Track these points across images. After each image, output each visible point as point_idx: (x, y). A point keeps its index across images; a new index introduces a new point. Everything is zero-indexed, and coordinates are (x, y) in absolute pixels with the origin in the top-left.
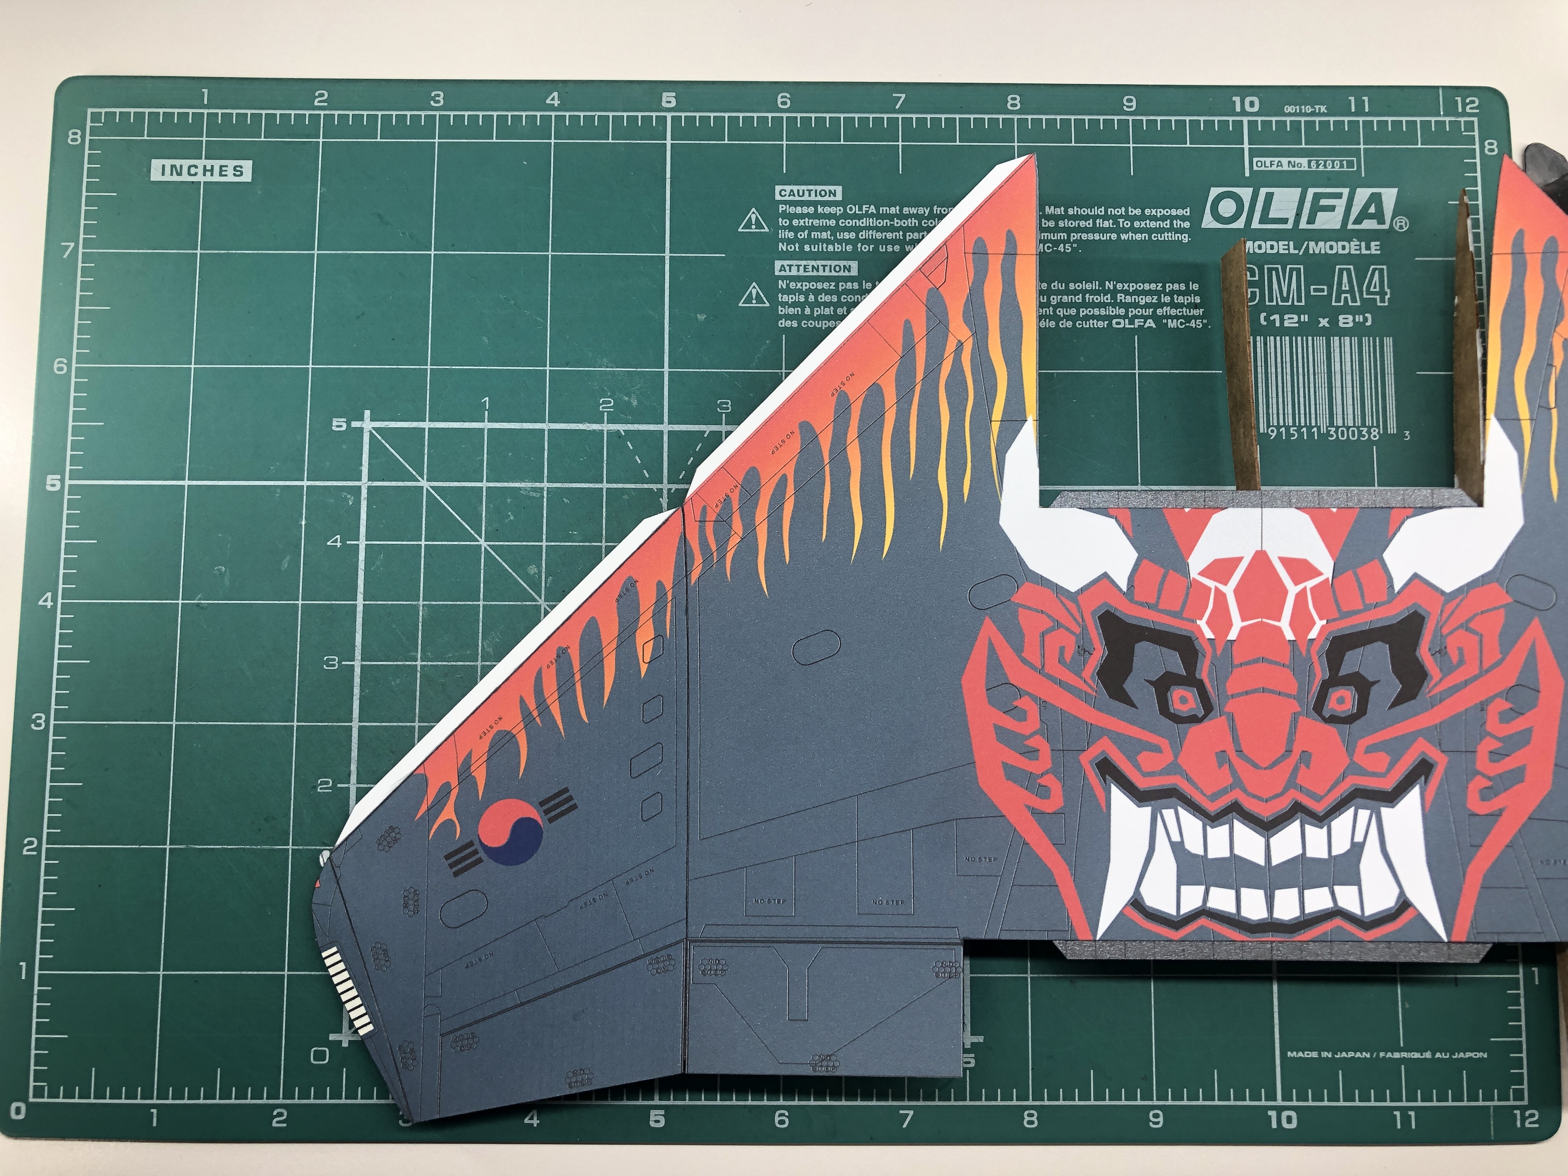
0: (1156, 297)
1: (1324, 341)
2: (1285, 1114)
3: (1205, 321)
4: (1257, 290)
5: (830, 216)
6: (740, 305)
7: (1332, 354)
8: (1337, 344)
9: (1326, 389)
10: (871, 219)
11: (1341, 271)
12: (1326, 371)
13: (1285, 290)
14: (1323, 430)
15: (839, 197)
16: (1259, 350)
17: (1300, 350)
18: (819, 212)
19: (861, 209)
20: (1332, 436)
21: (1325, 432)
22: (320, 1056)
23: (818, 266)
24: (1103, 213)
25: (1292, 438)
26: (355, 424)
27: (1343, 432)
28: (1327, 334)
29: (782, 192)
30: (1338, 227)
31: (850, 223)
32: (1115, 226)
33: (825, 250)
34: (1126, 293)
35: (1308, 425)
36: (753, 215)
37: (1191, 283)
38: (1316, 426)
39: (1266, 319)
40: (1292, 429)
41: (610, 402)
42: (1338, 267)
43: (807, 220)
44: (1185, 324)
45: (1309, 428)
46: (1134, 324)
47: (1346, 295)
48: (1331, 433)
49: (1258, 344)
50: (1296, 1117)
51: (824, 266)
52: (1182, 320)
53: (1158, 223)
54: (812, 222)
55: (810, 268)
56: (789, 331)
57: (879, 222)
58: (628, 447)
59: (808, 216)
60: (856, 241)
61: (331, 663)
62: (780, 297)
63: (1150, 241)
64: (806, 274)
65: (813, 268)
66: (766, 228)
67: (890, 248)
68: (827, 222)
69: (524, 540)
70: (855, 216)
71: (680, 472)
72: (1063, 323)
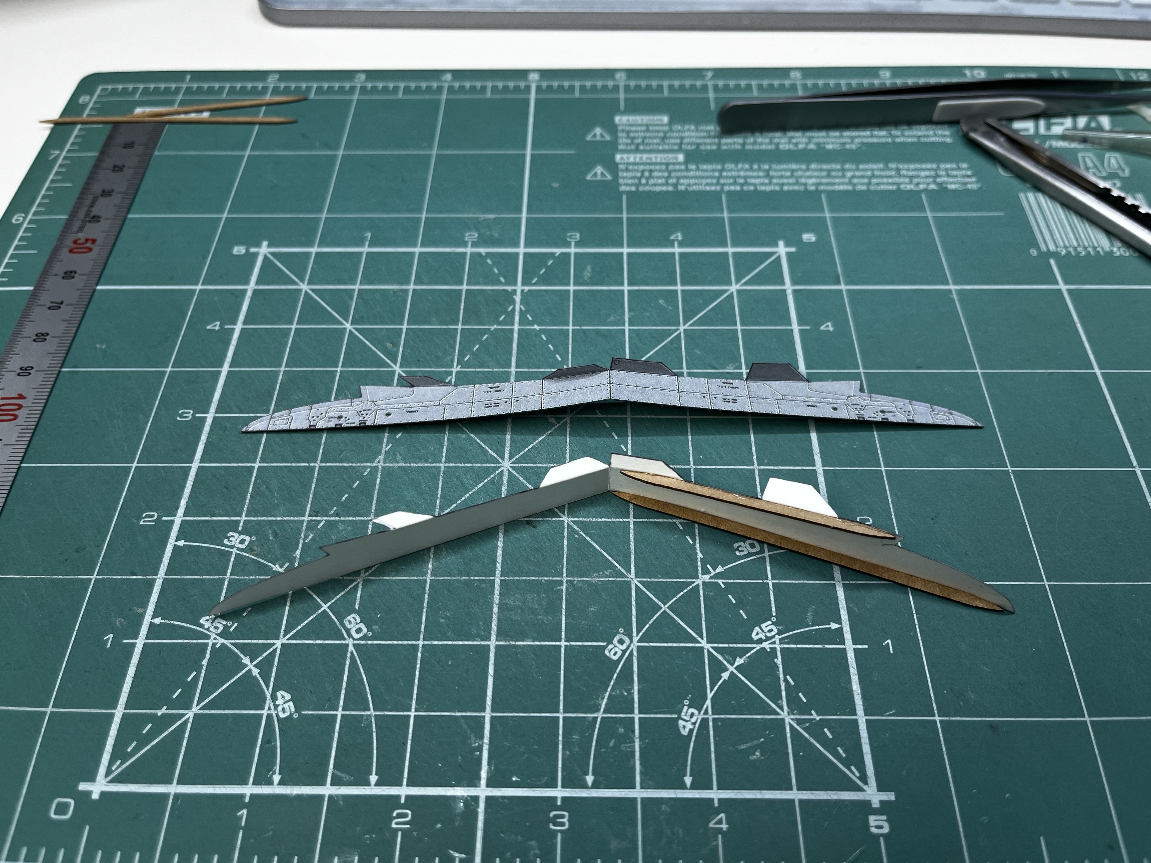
0: (934, 172)
3: (979, 185)
5: (658, 131)
6: (587, 178)
10: (692, 133)
15: (666, 122)
16: (1031, 202)
18: (650, 130)
19: (683, 128)
21: (1108, 250)
23: (651, 157)
25: (1081, 255)
26: (253, 250)
27: (1124, 251)
29: (621, 120)
31: (675, 134)
32: (888, 135)
33: (656, 149)
35: (1092, 246)
36: (598, 131)
37: (960, 164)
38: (1099, 247)
40: (1078, 248)
41: (474, 235)
43: (640, 133)
45: (1094, 248)
46: (919, 187)
47: (1092, 170)
49: (1030, 198)
51: (656, 157)
52: (961, 185)
53: (923, 132)
54: (645, 135)
55: (644, 158)
56: (629, 193)
57: (699, 134)
58: (487, 263)
59: (641, 131)
60: (681, 144)
61: (184, 415)
62: (620, 174)
63: (920, 142)
64: (642, 161)
65: (647, 158)
66: (608, 138)
67: (709, 147)
68: (657, 134)
69: (387, 324)
70: (679, 131)
71: (532, 279)
72: (859, 188)
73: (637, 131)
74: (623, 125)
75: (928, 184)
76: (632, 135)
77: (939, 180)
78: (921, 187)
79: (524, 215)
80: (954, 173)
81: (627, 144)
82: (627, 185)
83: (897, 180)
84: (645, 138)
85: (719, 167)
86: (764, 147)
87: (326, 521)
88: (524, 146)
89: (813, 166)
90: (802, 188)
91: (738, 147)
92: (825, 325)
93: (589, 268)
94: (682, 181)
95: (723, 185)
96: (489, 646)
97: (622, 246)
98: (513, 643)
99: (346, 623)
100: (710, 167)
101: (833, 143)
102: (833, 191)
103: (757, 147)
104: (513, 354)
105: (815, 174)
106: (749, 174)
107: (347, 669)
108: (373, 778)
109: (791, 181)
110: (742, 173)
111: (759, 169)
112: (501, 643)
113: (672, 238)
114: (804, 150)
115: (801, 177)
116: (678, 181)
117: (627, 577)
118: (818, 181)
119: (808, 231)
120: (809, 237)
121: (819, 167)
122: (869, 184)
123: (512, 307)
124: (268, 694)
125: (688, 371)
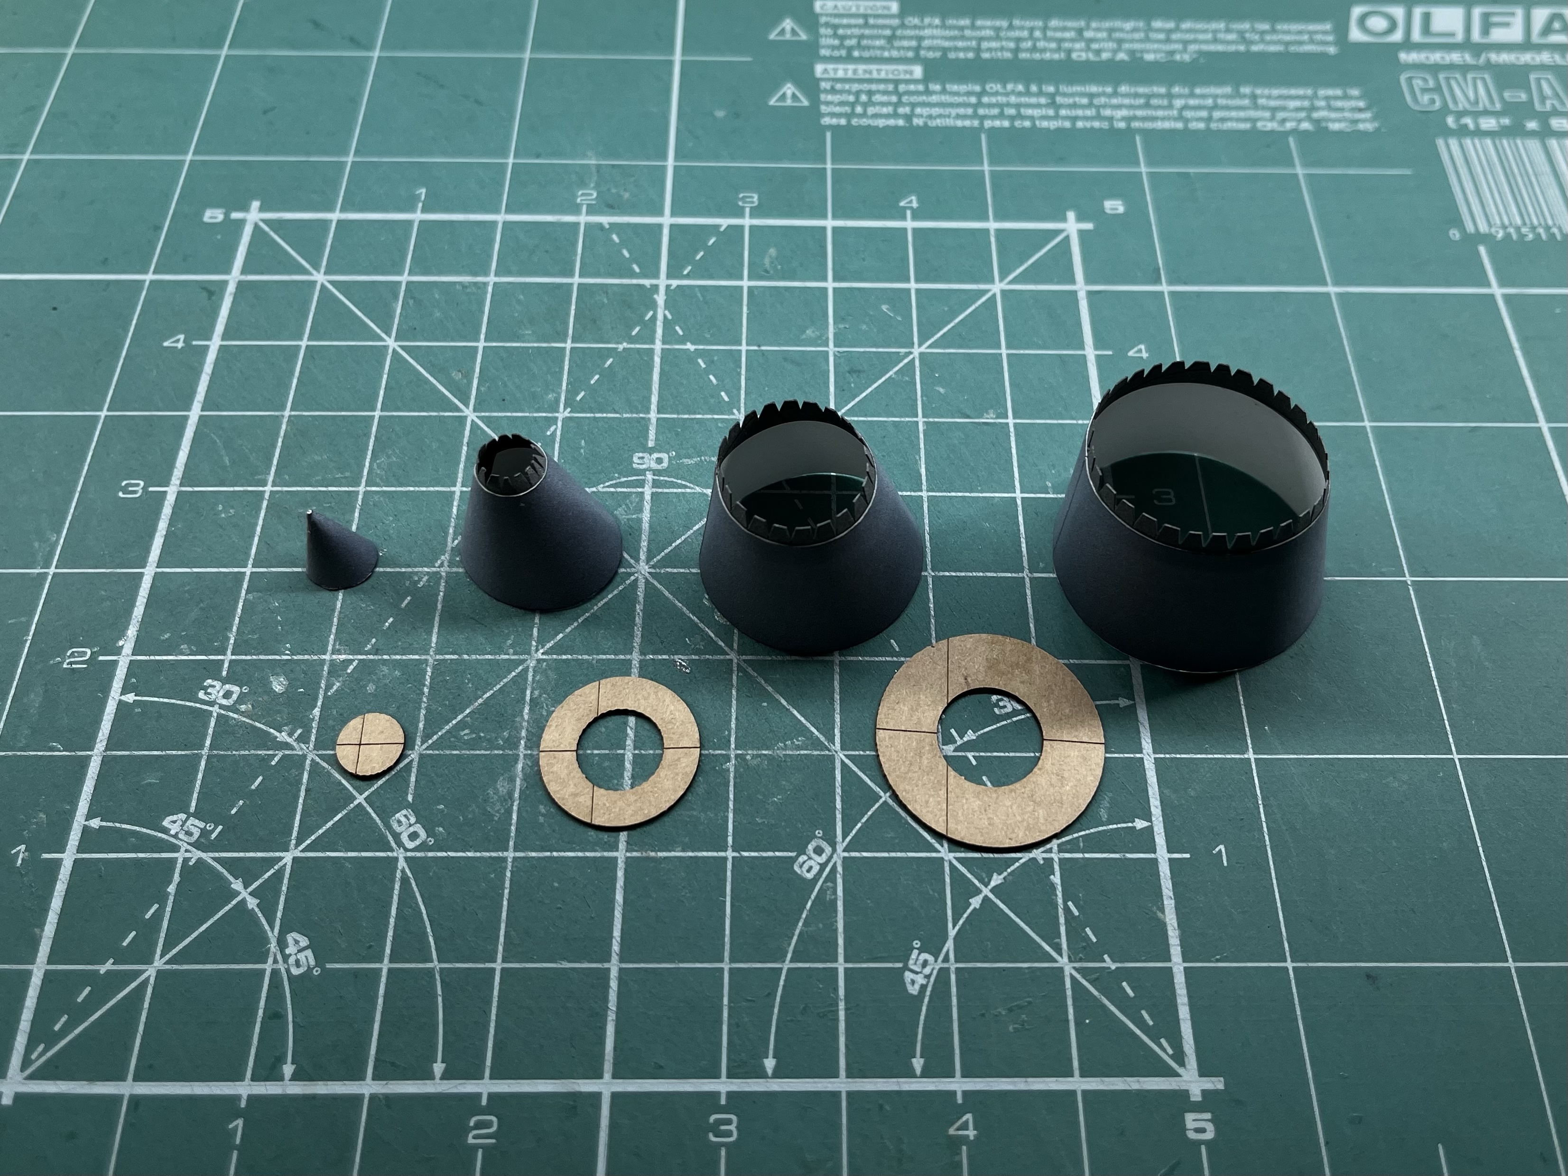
0: (1308, 102)
1: (1539, 144)
3: (1376, 124)
4: (1437, 98)
5: (883, 27)
6: (770, 103)
7: (1553, 156)
8: (1556, 146)
9: (1557, 190)
11: (1538, 79)
13: (1471, 95)
15: (895, 11)
16: (1454, 151)
17: (1509, 153)
18: (870, 24)
19: (922, 21)
23: (871, 69)
24: (1224, 28)
25: (1526, 239)
26: (236, 215)
28: (1540, 136)
29: (823, 6)
30: (1520, 40)
31: (910, 33)
32: (1241, 39)
33: (879, 56)
35: (1544, 224)
36: (788, 25)
37: (1349, 88)
38: (1555, 226)
39: (1455, 123)
40: (1523, 228)
41: (591, 195)
42: (1531, 74)
43: (855, 29)
44: (1351, 126)
45: (1547, 228)
46: (1284, 127)
47: (1551, 102)
49: (1452, 146)
51: (879, 70)
52: (1349, 124)
53: (1294, 36)
54: (862, 32)
55: (860, 72)
56: (835, 129)
57: (947, 33)
58: (613, 240)
59: (855, 26)
60: (917, 49)
61: (130, 489)
62: (823, 97)
63: (1288, 52)
64: (856, 77)
65: (865, 71)
66: (803, 37)
67: (961, 55)
68: (880, 31)
69: (453, 340)
70: (915, 27)
71: (684, 268)
72: (1193, 125)
73: (849, 26)
74: (827, 15)
75: (1300, 121)
76: (841, 32)
77: (1316, 115)
78: (1289, 125)
79: (670, 162)
80: (1339, 104)
81: (833, 48)
82: (833, 115)
83: (1252, 114)
84: (862, 37)
85: (977, 88)
86: (1047, 56)
87: (360, 660)
88: (671, 49)
89: (1123, 89)
90: (1105, 125)
91: (1008, 55)
92: (1136, 349)
93: (772, 251)
94: (918, 110)
95: (983, 118)
96: (616, 858)
97: (824, 216)
98: (653, 854)
99: (395, 826)
100: (963, 88)
101: (1155, 51)
102: (1153, 130)
103: (1037, 56)
104: (654, 389)
105: (1126, 101)
106: (1024, 100)
107: (395, 898)
108: (438, 1068)
109: (1089, 113)
110: (1013, 99)
111: (1040, 93)
112: (635, 854)
113: (902, 204)
114: (1111, 61)
115: (1105, 106)
116: (912, 111)
117: (829, 750)
118: (1131, 113)
119: (1112, 196)
120: (1114, 206)
121: (1133, 90)
122: (1209, 119)
123: (651, 313)
124: (273, 936)
125: (925, 420)
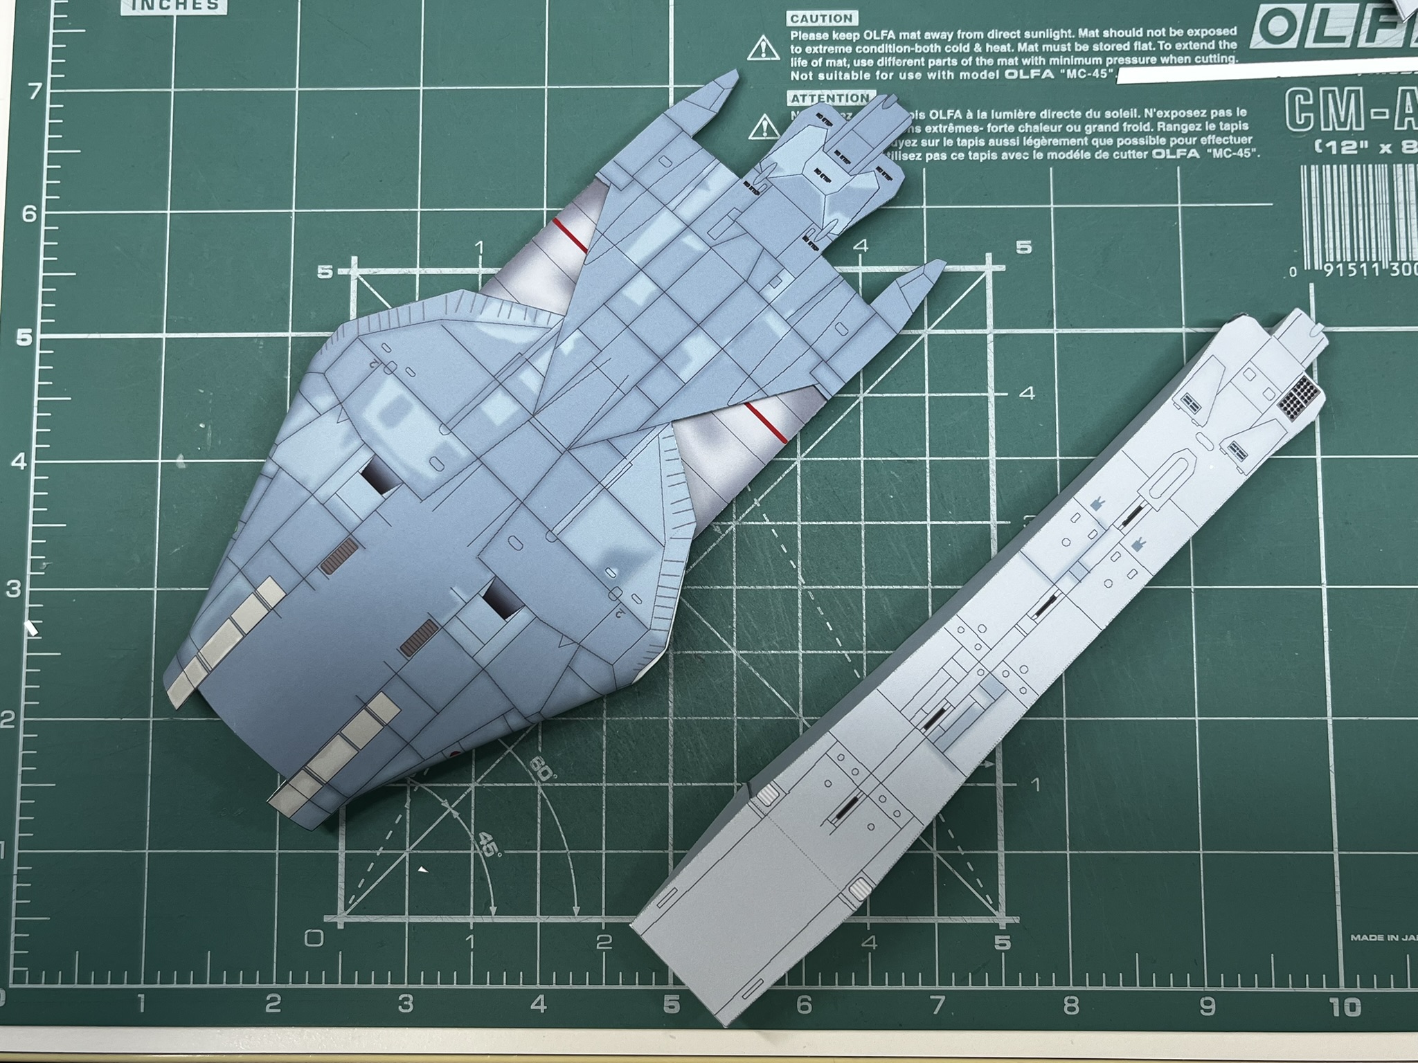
0: (1200, 125)
1: (1386, 170)
2: (1348, 1001)
3: (1254, 150)
4: (1312, 115)
6: (750, 138)
7: (1395, 183)
8: (1400, 172)
9: (1389, 221)
10: (890, 46)
11: (1404, 92)
12: (1388, 202)
13: (1342, 114)
14: (1385, 266)
15: (855, 22)
16: (1313, 180)
17: (1359, 179)
18: (834, 39)
19: (879, 34)
20: (1395, 272)
21: (1387, 267)
22: (314, 938)
23: (834, 96)
24: (1141, 35)
25: (1350, 275)
26: (342, 271)
27: (1407, 267)
28: (1391, 160)
29: (794, 17)
30: (1400, 45)
31: (867, 49)
32: (1154, 49)
33: (841, 78)
34: (1168, 120)
35: (1368, 260)
36: (763, 42)
37: (1238, 109)
38: (1377, 261)
39: (1322, 146)
40: (1350, 265)
42: (1400, 88)
43: (821, 47)
44: (1231, 153)
45: (1370, 263)
46: (1175, 154)
47: (1410, 119)
48: (1394, 268)
49: (1313, 173)
50: (1360, 1004)
51: (840, 96)
52: (1230, 151)
53: (1202, 44)
54: (827, 50)
55: (824, 98)
57: (900, 49)
59: (821, 42)
60: (875, 67)
65: (829, 97)
66: (777, 57)
67: (911, 76)
68: (842, 48)
70: (872, 42)
72: (1100, 155)
73: (815, 43)
74: (797, 29)
75: (1189, 148)
76: (808, 50)
77: (1203, 141)
78: (1180, 153)
80: (1227, 127)
81: (802, 70)
83: (1151, 141)
84: (827, 56)
85: (923, 116)
86: (984, 74)
88: (665, 76)
89: (1045, 114)
90: (1026, 156)
91: (950, 75)
92: (1026, 391)
95: (925, 150)
99: (533, 766)
101: (1078, 67)
102: (1065, 161)
103: (975, 76)
105: (1046, 128)
106: (960, 128)
108: (576, 909)
109: (1013, 142)
110: (951, 128)
111: (975, 120)
114: (1038, 80)
115: (1028, 134)
117: (796, 717)
118: (1049, 142)
119: (1024, 236)
120: (1024, 246)
121: (1053, 115)
122: (1114, 147)
124: (471, 835)
